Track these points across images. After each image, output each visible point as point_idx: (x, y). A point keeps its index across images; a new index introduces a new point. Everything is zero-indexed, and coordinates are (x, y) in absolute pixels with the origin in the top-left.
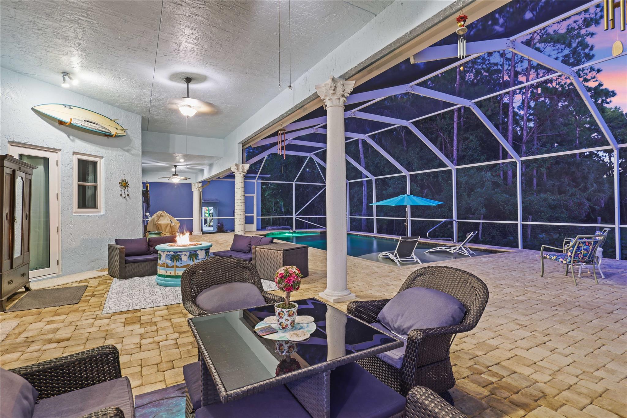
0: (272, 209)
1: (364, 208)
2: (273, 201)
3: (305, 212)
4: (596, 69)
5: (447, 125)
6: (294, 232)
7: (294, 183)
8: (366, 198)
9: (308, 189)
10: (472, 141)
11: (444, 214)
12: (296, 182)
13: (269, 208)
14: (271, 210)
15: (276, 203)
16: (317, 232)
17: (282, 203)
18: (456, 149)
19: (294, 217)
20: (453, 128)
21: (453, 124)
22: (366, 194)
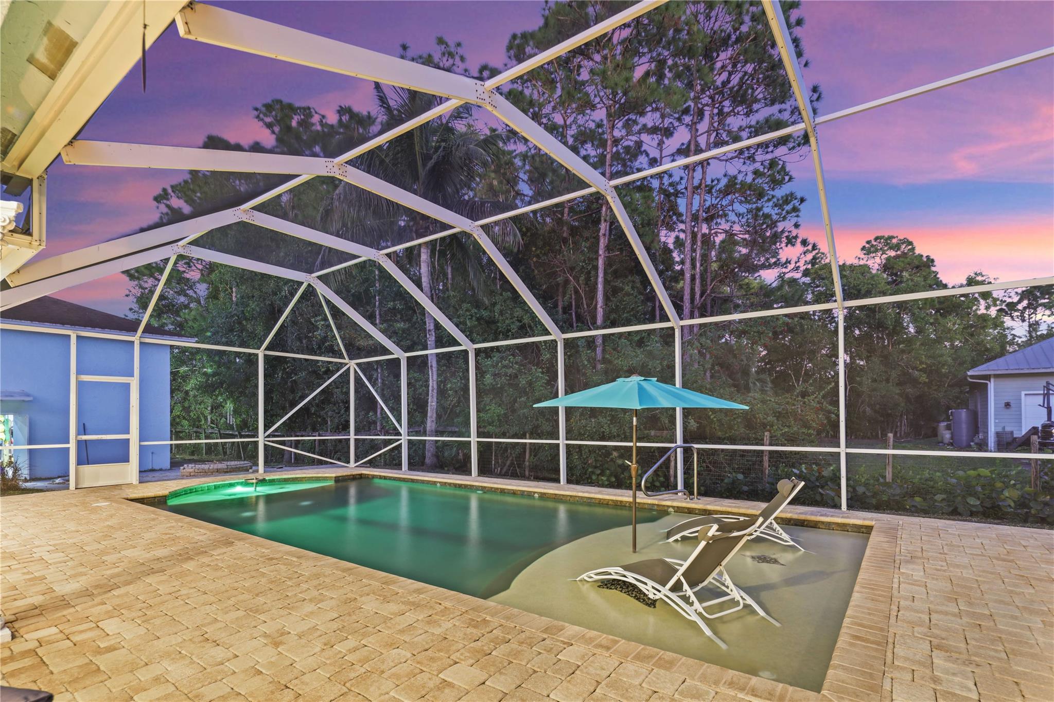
0: (206, 419)
1: (431, 417)
2: (209, 401)
3: (289, 428)
4: (799, 197)
5: (584, 261)
6: (262, 482)
7: (261, 353)
8: (435, 395)
9: (296, 374)
10: (628, 294)
11: (602, 430)
12: (267, 349)
13: (198, 417)
14: (203, 422)
15: (216, 407)
16: (325, 479)
17: (229, 406)
18: (601, 307)
19: (261, 439)
20: (596, 268)
21: (597, 259)
22: (435, 386)
